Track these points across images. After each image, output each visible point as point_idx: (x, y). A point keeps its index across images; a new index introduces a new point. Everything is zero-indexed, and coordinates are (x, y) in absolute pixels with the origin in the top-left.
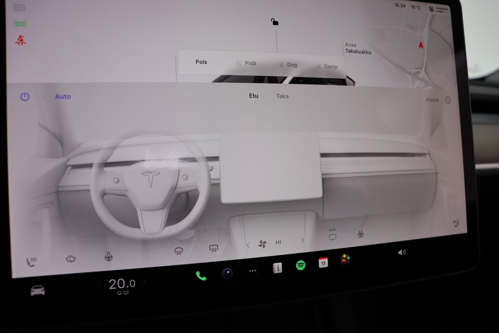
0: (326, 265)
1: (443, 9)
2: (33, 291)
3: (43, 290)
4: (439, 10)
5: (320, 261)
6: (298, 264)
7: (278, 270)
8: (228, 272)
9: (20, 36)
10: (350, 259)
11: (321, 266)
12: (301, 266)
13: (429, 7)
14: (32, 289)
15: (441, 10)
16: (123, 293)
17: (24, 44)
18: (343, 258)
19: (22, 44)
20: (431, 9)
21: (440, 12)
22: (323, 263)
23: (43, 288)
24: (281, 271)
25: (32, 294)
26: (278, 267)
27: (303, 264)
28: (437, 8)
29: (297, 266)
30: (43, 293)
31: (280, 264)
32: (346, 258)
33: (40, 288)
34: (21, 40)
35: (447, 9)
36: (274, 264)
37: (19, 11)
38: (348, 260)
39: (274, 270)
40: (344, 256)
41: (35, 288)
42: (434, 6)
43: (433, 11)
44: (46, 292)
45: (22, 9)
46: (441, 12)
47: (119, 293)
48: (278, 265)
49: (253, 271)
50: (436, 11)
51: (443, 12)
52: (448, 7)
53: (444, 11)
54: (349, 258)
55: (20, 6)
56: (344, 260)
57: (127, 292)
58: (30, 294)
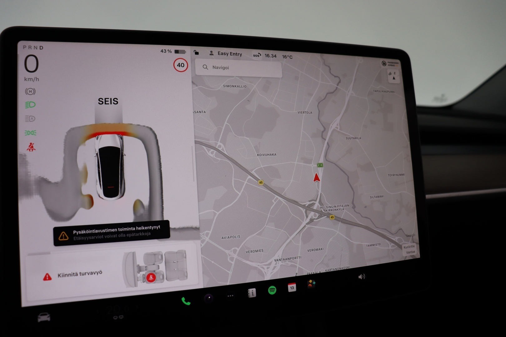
0: (295, 290)
1: (394, 63)
2: (40, 318)
3: (48, 317)
4: (391, 64)
5: (289, 286)
6: (270, 289)
7: (253, 295)
8: (209, 297)
9: (31, 144)
10: (316, 283)
11: (290, 290)
12: (272, 291)
13: (382, 62)
14: (39, 316)
15: (392, 64)
16: (118, 317)
17: (34, 150)
18: (309, 283)
19: (32, 151)
20: (384, 64)
21: (391, 65)
22: (292, 288)
23: (48, 315)
24: (255, 295)
25: (39, 320)
26: (252, 292)
27: (275, 289)
28: (389, 63)
29: (269, 291)
30: (49, 319)
31: (254, 290)
32: (312, 283)
33: (46, 315)
34: (31, 147)
35: (398, 63)
36: (249, 290)
37: (30, 121)
38: (314, 285)
39: (249, 295)
40: (311, 281)
41: (42, 315)
42: (387, 60)
43: (386, 65)
44: (51, 319)
45: (32, 120)
46: (393, 65)
47: (115, 317)
48: (252, 291)
49: (230, 296)
50: (388, 65)
51: (394, 66)
52: (398, 61)
53: (395, 64)
54: (314, 283)
55: (31, 117)
56: (310, 285)
57: (122, 317)
58: (37, 320)
